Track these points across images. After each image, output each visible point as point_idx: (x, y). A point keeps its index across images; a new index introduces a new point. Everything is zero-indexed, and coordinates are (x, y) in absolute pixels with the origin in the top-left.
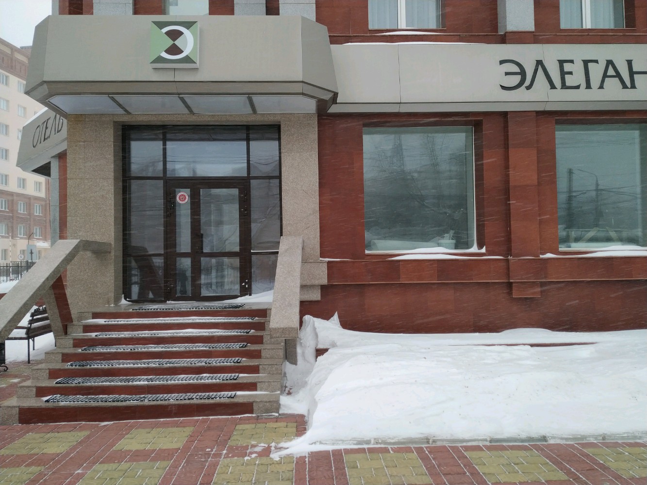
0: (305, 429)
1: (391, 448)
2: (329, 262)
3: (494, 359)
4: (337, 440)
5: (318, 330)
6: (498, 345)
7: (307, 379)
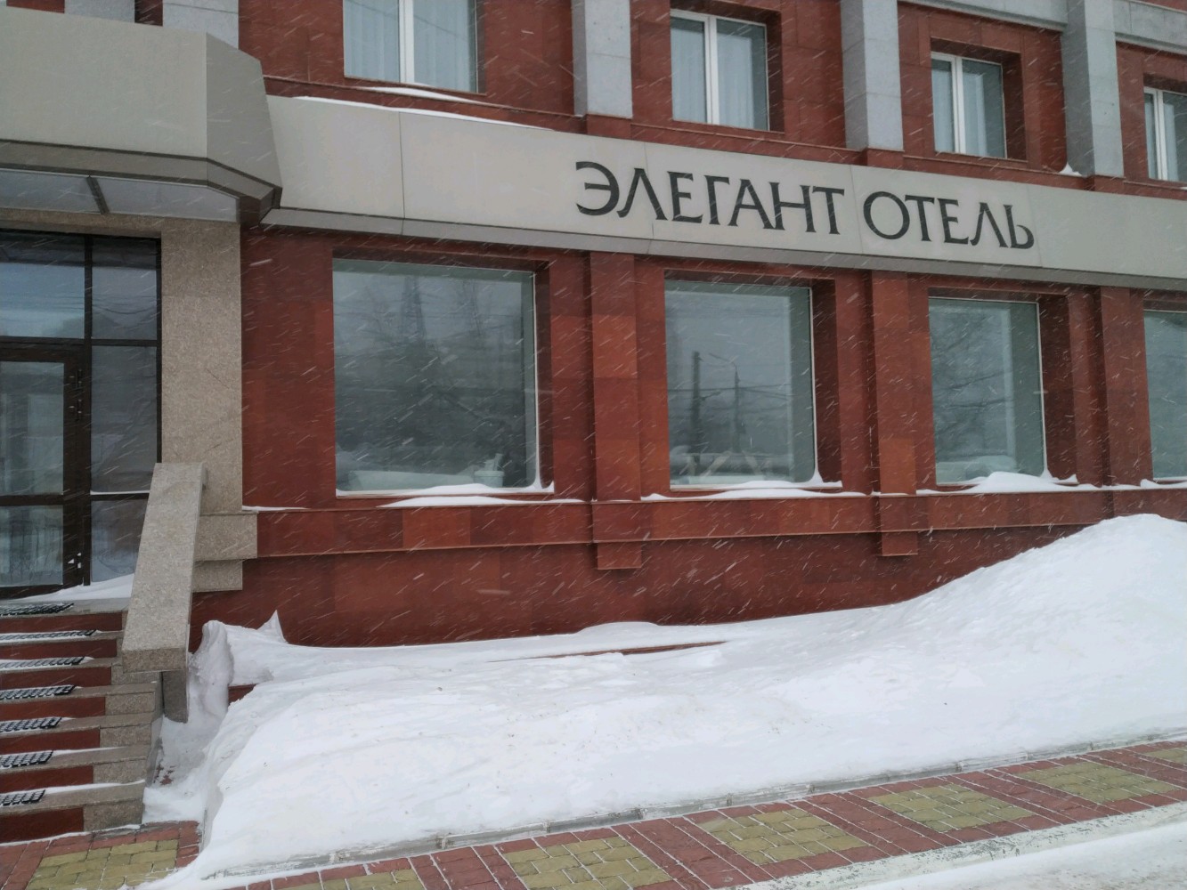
0: (197, 851)
1: (369, 865)
2: (261, 515)
3: (562, 681)
4: (260, 865)
5: (233, 649)
6: (570, 655)
7: (205, 750)
